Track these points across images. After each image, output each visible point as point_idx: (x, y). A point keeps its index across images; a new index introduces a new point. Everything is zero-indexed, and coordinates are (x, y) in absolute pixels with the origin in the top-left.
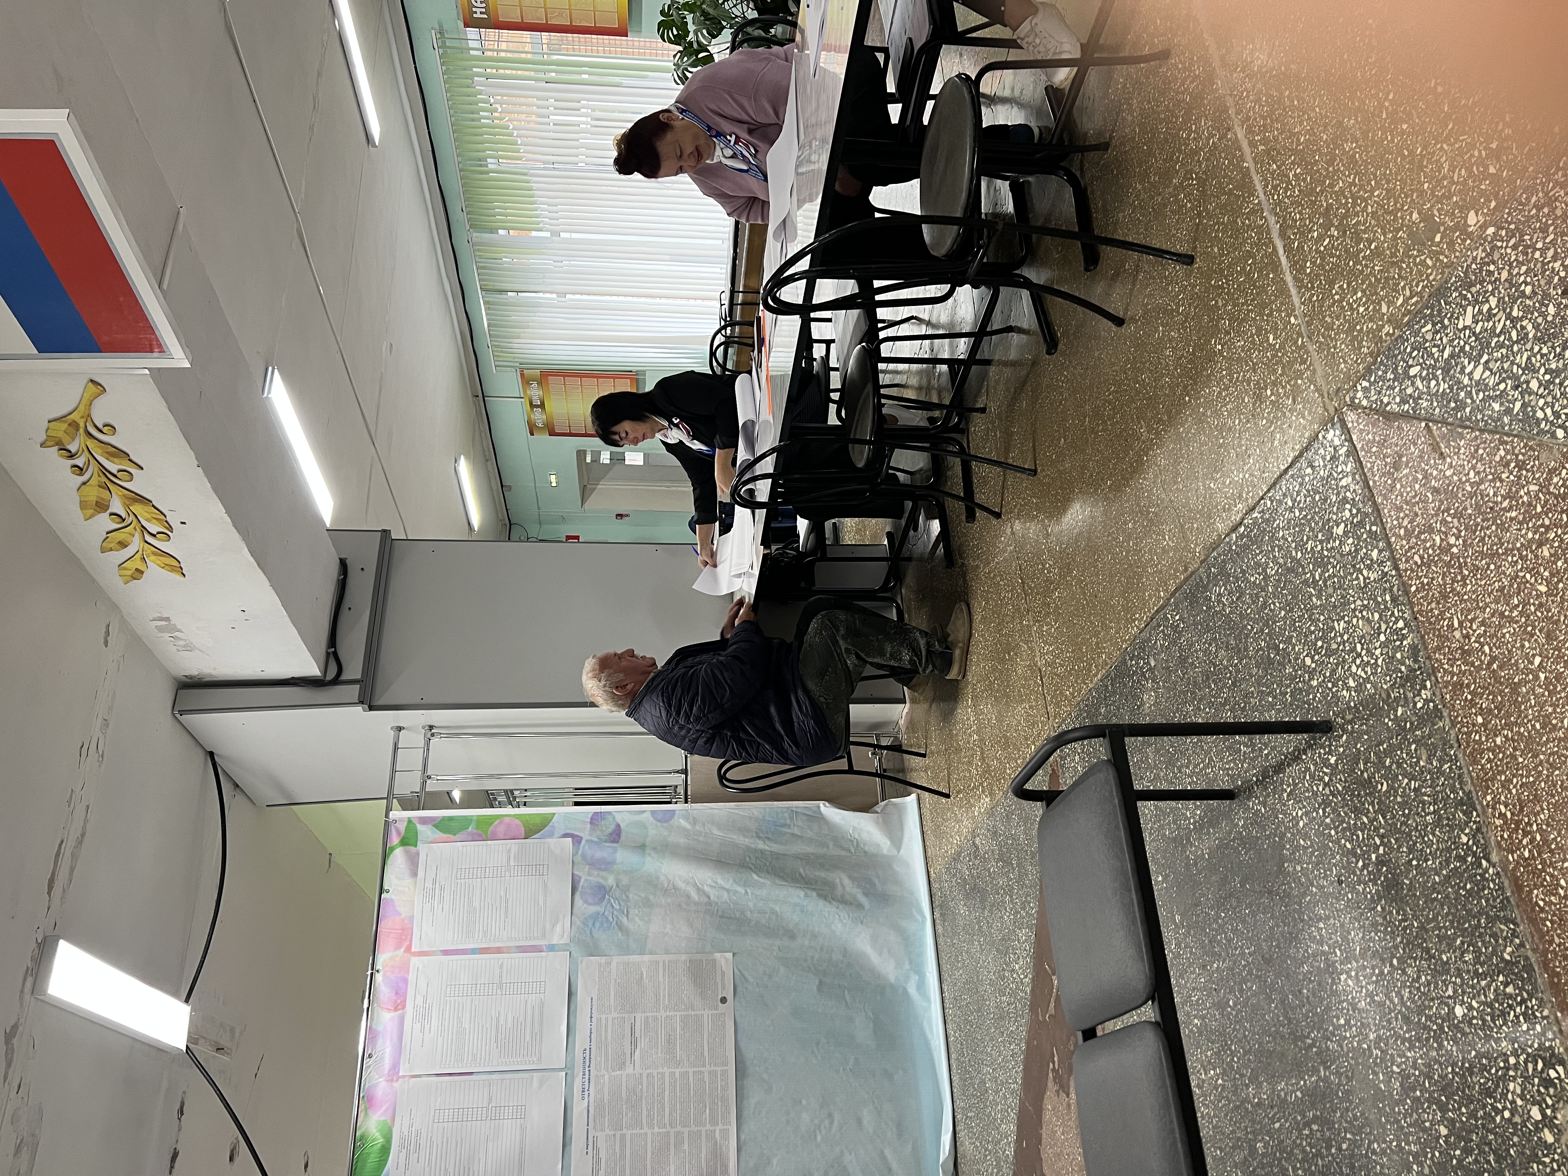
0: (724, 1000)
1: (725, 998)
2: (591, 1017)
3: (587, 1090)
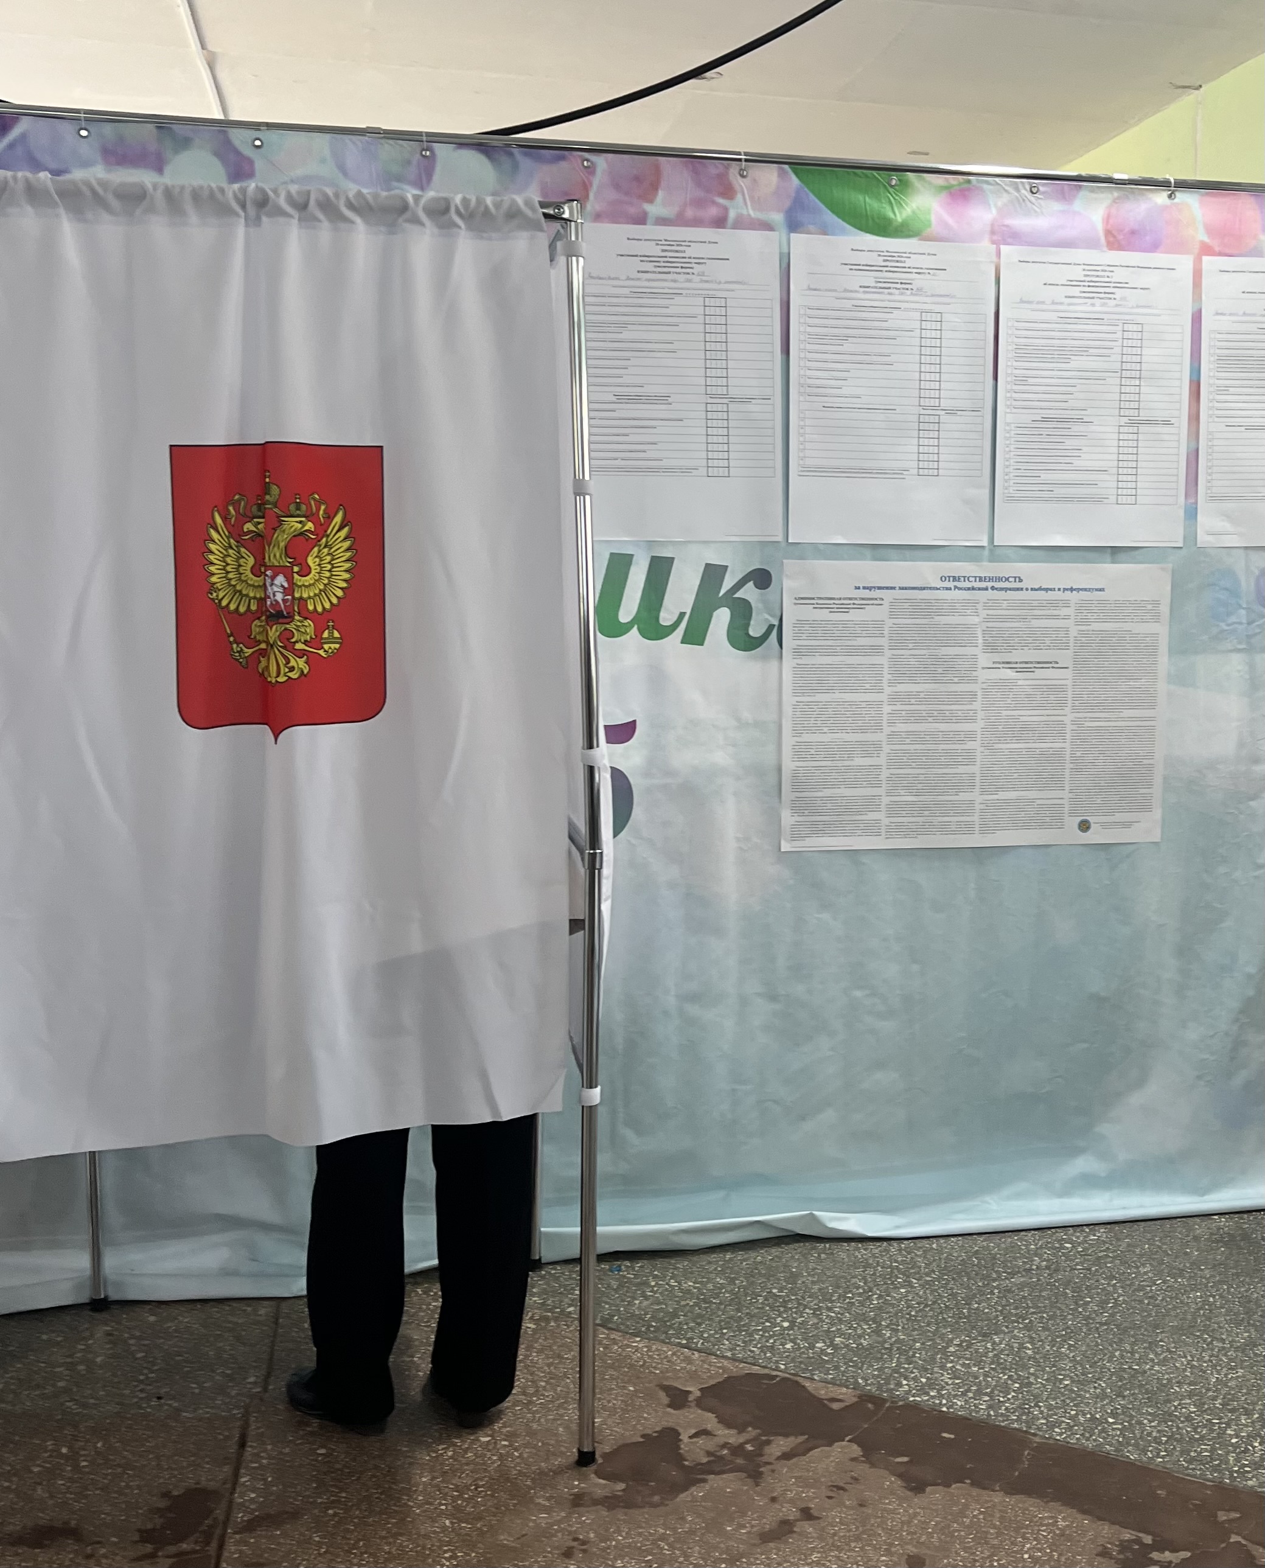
0: (1084, 826)
1: (1088, 828)
2: (1072, 590)
3: (956, 583)
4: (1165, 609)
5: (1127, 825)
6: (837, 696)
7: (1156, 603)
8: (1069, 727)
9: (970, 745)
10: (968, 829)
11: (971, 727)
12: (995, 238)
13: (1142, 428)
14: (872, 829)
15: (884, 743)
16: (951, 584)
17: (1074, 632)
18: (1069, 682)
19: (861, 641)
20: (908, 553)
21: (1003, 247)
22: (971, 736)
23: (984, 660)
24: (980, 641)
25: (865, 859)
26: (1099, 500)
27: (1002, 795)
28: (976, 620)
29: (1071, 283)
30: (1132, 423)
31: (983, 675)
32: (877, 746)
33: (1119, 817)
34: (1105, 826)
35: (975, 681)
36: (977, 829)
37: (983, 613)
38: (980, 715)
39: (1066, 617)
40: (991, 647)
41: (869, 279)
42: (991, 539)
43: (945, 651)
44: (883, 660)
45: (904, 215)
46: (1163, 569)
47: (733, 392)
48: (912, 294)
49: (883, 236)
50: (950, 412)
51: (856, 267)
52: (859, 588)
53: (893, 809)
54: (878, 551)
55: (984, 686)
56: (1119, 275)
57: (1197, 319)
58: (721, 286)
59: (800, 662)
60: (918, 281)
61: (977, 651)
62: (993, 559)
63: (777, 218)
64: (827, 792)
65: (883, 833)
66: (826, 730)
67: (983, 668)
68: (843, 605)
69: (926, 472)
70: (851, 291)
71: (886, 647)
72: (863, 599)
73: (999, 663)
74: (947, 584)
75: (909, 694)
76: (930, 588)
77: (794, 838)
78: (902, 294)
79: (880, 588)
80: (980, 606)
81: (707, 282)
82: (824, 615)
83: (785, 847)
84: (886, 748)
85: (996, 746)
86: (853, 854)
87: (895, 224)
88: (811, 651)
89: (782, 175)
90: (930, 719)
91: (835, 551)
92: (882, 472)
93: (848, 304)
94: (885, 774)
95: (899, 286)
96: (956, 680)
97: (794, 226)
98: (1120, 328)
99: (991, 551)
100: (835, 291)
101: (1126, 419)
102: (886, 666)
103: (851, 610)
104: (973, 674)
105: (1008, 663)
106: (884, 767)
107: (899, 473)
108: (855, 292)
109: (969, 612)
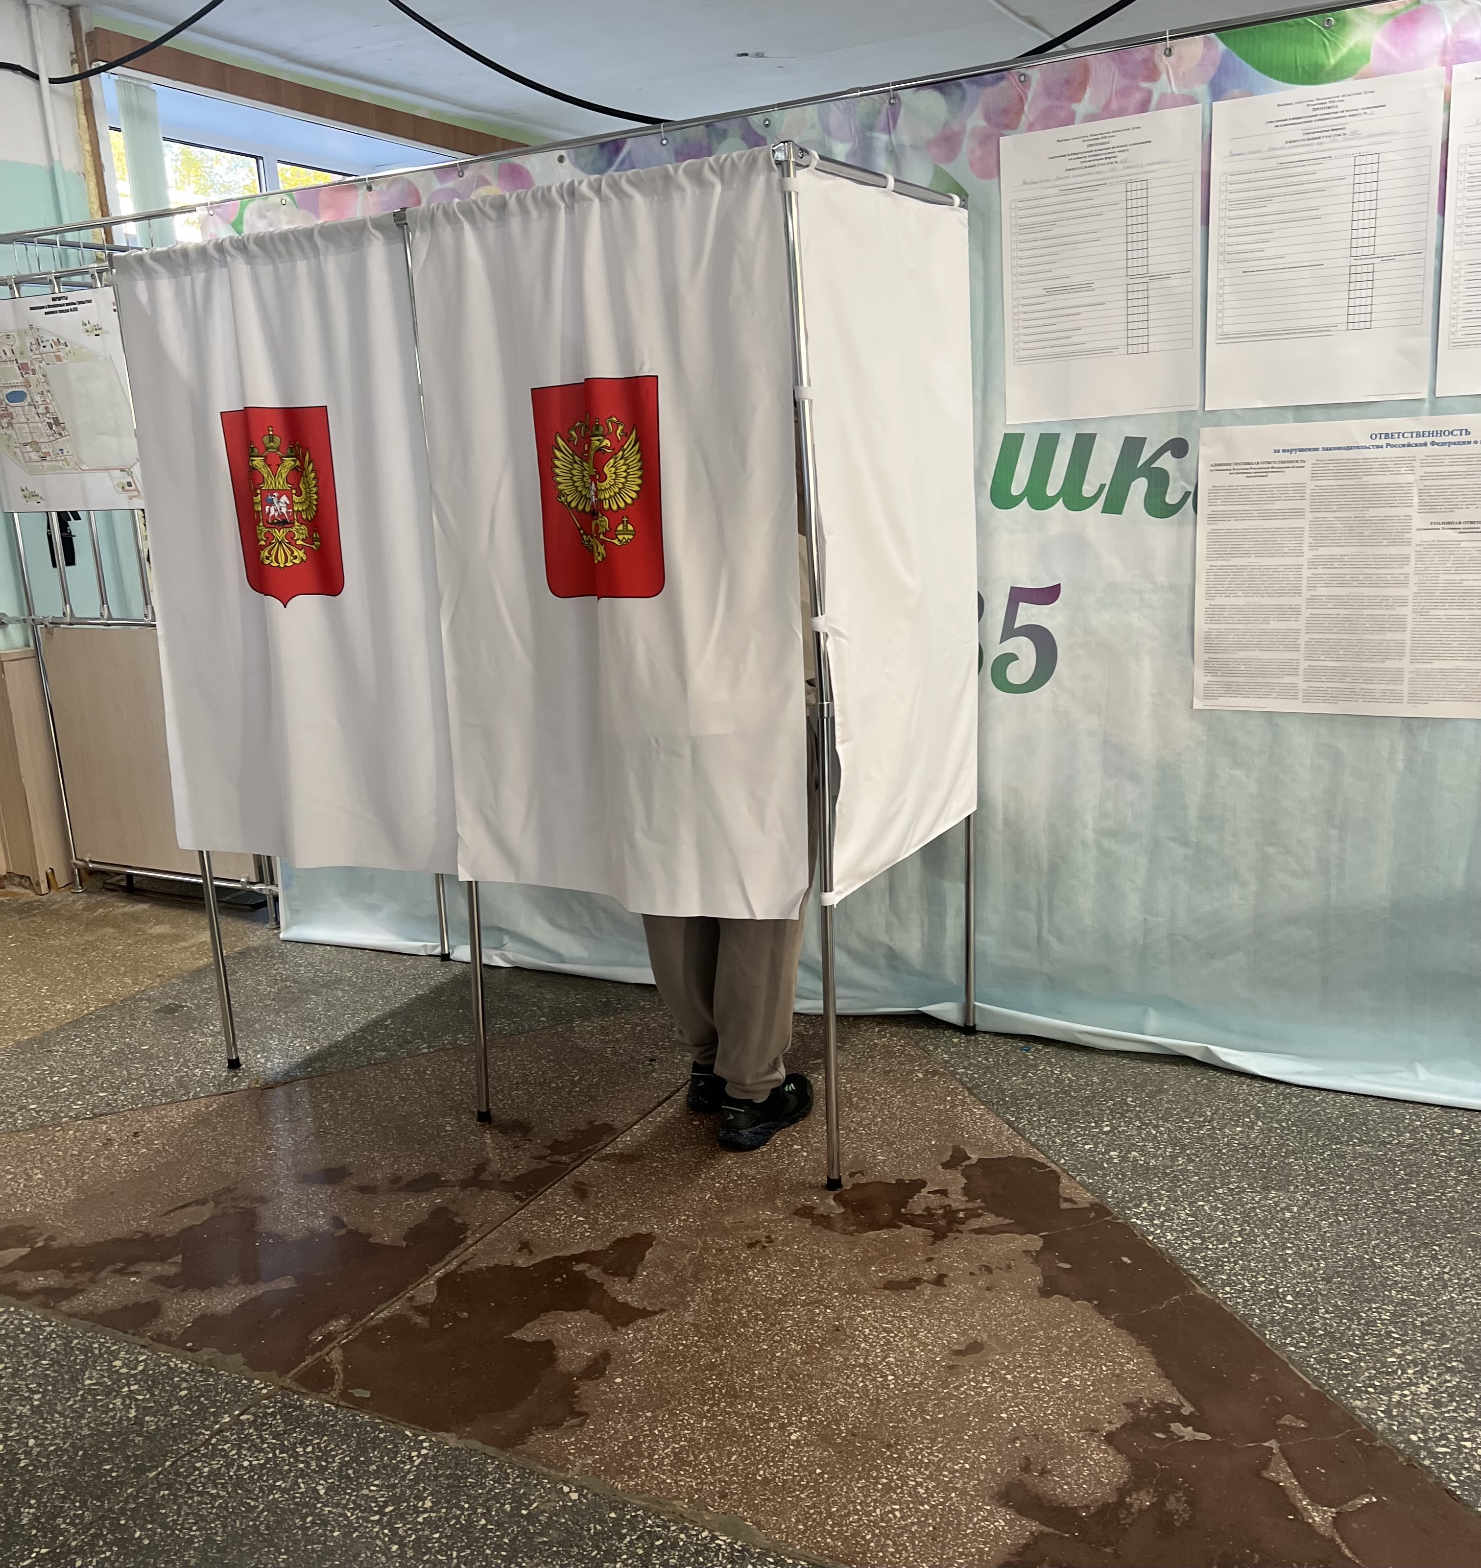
3: (1390, 441)
6: (1253, 560)
9: (1400, 611)
10: (1395, 698)
11: (1402, 592)
12: (1446, 58)
14: (1289, 692)
15: (1303, 608)
16: (1383, 442)
19: (1278, 505)
20: (1333, 412)
21: (1455, 67)
22: (1402, 600)
23: (1419, 520)
24: (1416, 500)
25: (1283, 722)
27: (1435, 662)
28: (1411, 478)
31: (1417, 537)
32: (1296, 611)
35: (1408, 543)
36: (1405, 698)
37: (1420, 471)
38: (1414, 579)
40: (1427, 507)
41: (1295, 132)
42: (1432, 390)
43: (1372, 512)
44: (1304, 523)
45: (1339, 55)
47: (1153, 270)
48: (1344, 140)
49: (1316, 84)
50: (1387, 258)
51: (1283, 123)
52: (1278, 451)
53: (1313, 673)
54: (1301, 413)
55: (1418, 548)
58: (1142, 170)
59: (1214, 527)
60: (1352, 124)
61: (1413, 511)
62: (1433, 412)
63: (1201, 90)
64: (1241, 655)
65: (1299, 698)
66: (1240, 593)
67: (1419, 530)
68: (1262, 470)
69: (1356, 326)
70: (1276, 149)
71: (1308, 510)
72: (1282, 462)
73: (1437, 523)
74: (1378, 442)
75: (1332, 558)
76: (1358, 448)
77: (1206, 697)
78: (1334, 141)
79: (1301, 450)
80: (1417, 464)
81: (1130, 167)
82: (1242, 479)
83: (1198, 704)
84: (1306, 613)
85: (1432, 612)
86: (1269, 715)
87: (1328, 68)
88: (1225, 516)
89: (1208, 44)
90: (1355, 584)
91: (1255, 416)
92: (1306, 332)
93: (1273, 163)
94: (1304, 638)
95: (1330, 133)
96: (1385, 542)
97: (1217, 92)
99: (1431, 403)
100: (1259, 151)
102: (1307, 529)
103: (1270, 475)
104: (1407, 536)
105: (1449, 523)
106: (1303, 631)
107: (1325, 330)
108: (1281, 148)
109: (1402, 470)
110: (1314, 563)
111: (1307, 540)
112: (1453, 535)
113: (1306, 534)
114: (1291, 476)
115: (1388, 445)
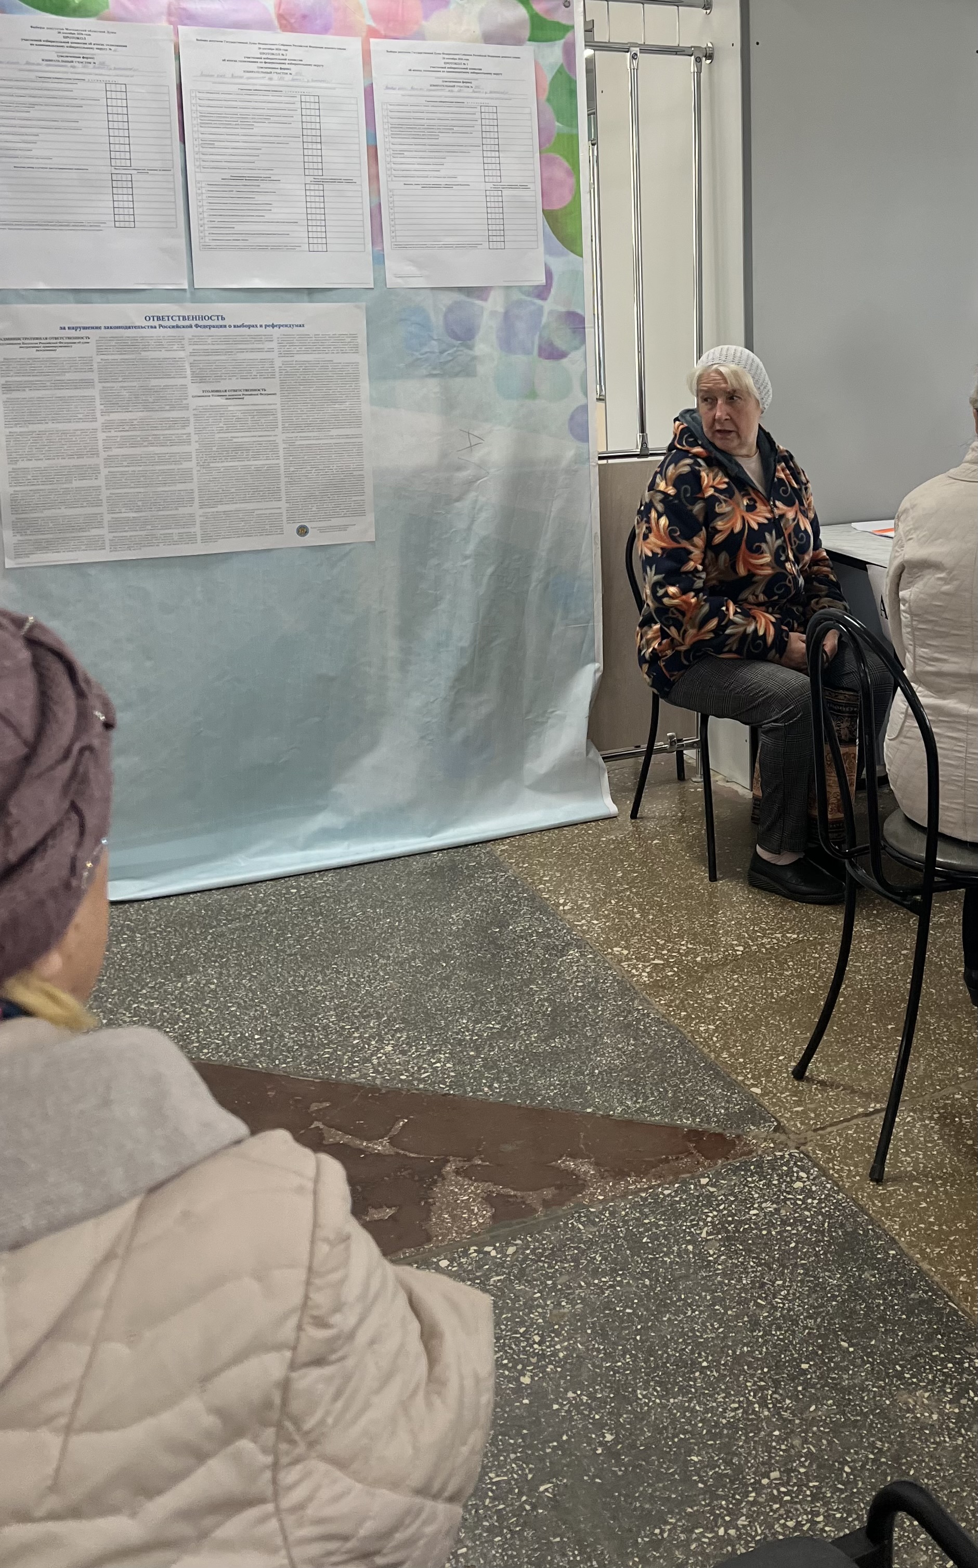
0: (303, 531)
1: (306, 532)
2: (273, 326)
3: (161, 322)
4: (362, 341)
5: (344, 528)
6: (51, 426)
7: (354, 337)
8: (282, 446)
9: (185, 465)
10: (191, 539)
11: (186, 448)
12: (173, 19)
13: (326, 186)
14: (96, 544)
15: (102, 467)
16: (156, 323)
17: (278, 363)
18: (278, 407)
19: (68, 376)
20: (111, 296)
21: (180, 28)
22: (187, 457)
23: (194, 389)
24: (189, 372)
25: (92, 571)
26: (292, 248)
27: (221, 508)
28: (182, 354)
29: (249, 60)
30: (317, 182)
31: (194, 403)
32: (95, 470)
33: (335, 522)
34: (322, 530)
35: (186, 408)
36: (199, 538)
37: (190, 349)
38: (194, 438)
39: (271, 350)
40: (199, 378)
41: (51, 53)
42: (192, 282)
43: (154, 382)
44: (95, 392)
46: (358, 307)
48: (94, 67)
49: (63, 15)
50: (140, 171)
51: (38, 42)
52: (64, 328)
53: (116, 525)
54: (80, 295)
55: (195, 412)
56: (292, 54)
57: (369, 93)
59: (10, 396)
60: (100, 56)
61: (187, 381)
62: (194, 300)
64: (47, 513)
65: (107, 547)
66: (41, 457)
67: (194, 397)
68: (50, 344)
69: (122, 224)
70: (33, 64)
71: (96, 380)
72: (69, 338)
73: (208, 391)
74: (151, 323)
75: (123, 422)
76: (135, 327)
77: (17, 556)
78: (84, 67)
79: (85, 328)
80: (186, 342)
82: (32, 353)
83: (9, 563)
84: (104, 472)
85: (212, 465)
86: (80, 566)
87: (72, 5)
88: (20, 388)
90: (145, 444)
91: (39, 296)
92: (78, 225)
93: (32, 75)
94: (105, 494)
95: (81, 60)
96: (167, 408)
98: (298, 99)
99: (192, 293)
100: (18, 63)
101: (312, 178)
102: (98, 398)
103: (59, 349)
104: (185, 402)
105: (217, 391)
106: (103, 488)
107: (96, 226)
108: (38, 64)
109: (175, 347)
110: (107, 427)
111: (99, 407)
112: (221, 401)
113: (98, 402)
114: (77, 351)
115: (160, 326)
